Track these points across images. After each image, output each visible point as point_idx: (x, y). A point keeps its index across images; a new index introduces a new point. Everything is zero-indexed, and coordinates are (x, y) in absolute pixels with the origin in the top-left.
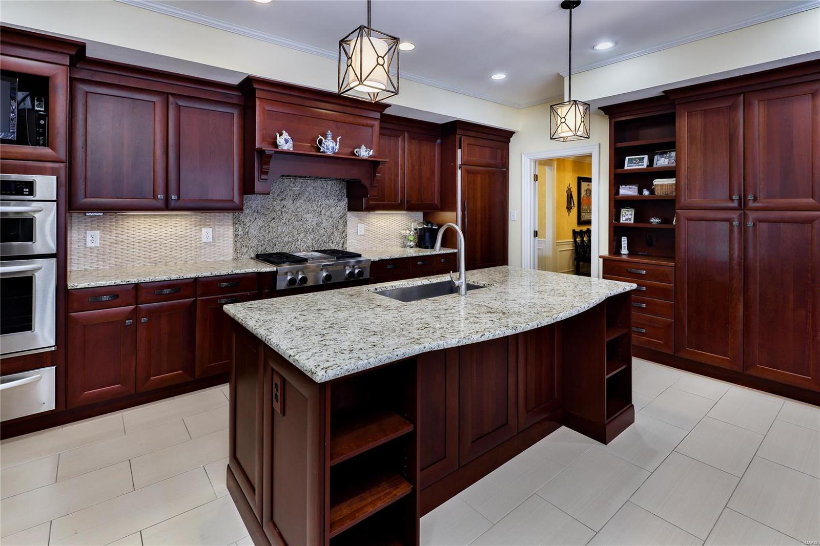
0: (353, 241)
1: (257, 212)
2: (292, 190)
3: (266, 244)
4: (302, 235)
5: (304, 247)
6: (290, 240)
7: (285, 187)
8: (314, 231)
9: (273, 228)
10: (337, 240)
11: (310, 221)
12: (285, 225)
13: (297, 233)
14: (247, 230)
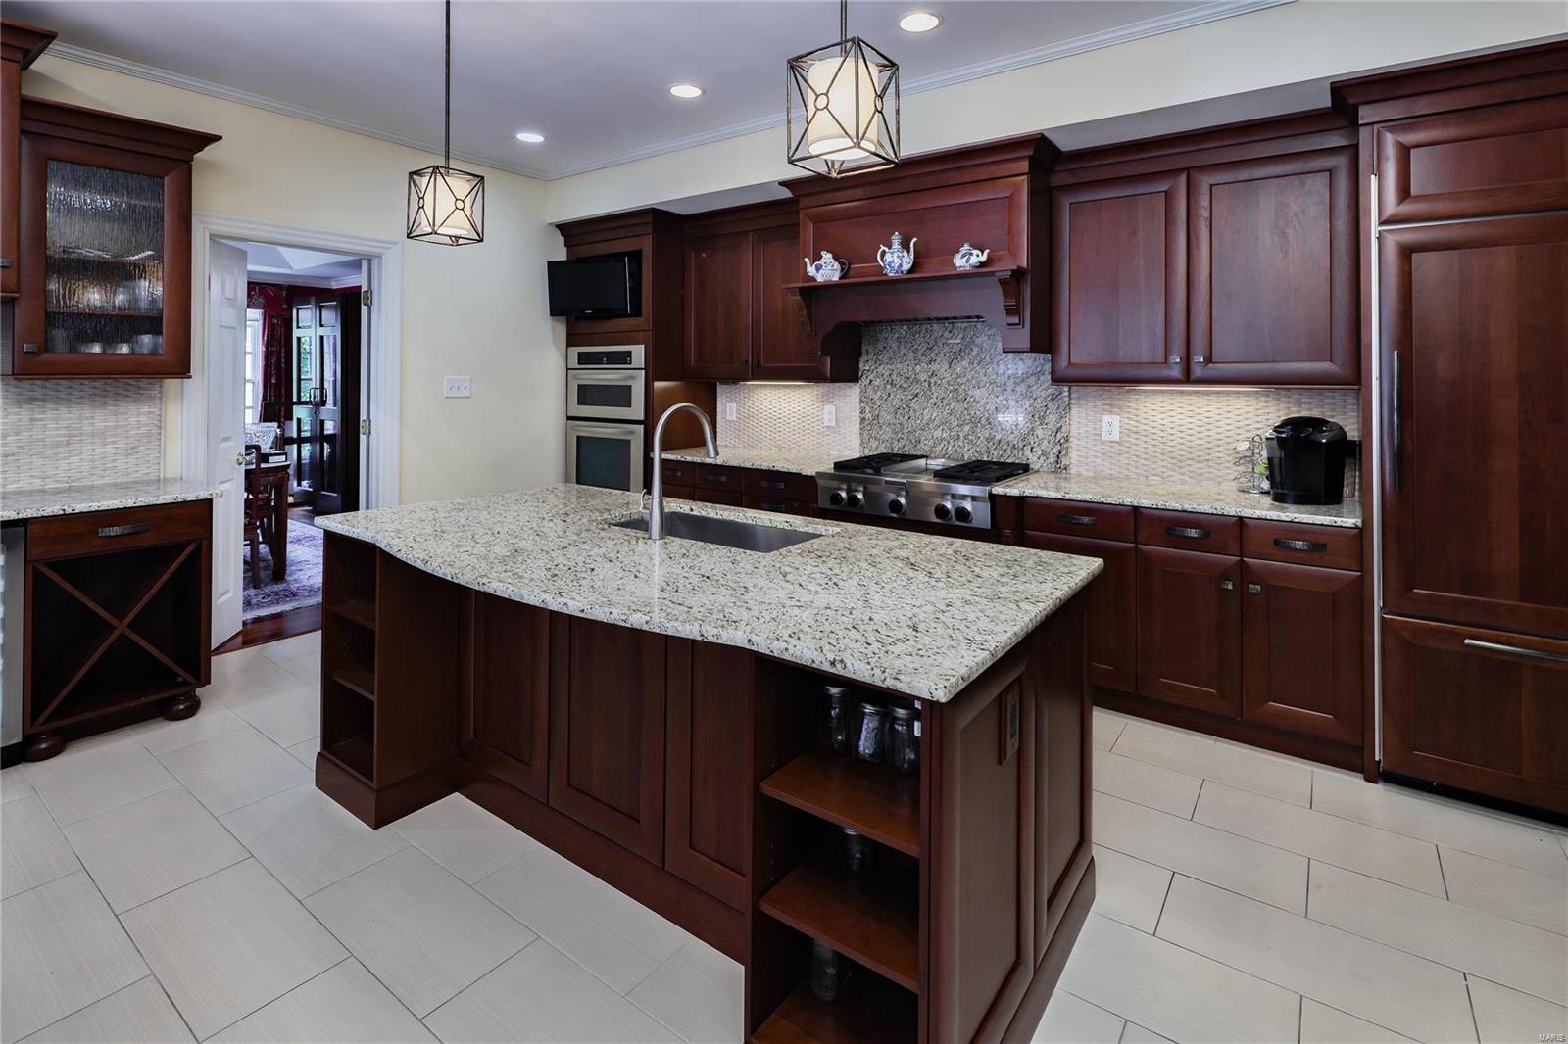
0: (1091, 453)
1: (891, 384)
2: (948, 345)
3: (905, 438)
4: (967, 428)
5: (971, 452)
6: (944, 435)
7: (936, 338)
8: (990, 423)
9: (915, 411)
10: (1043, 447)
11: (982, 402)
12: (935, 407)
13: (956, 423)
14: (877, 412)
